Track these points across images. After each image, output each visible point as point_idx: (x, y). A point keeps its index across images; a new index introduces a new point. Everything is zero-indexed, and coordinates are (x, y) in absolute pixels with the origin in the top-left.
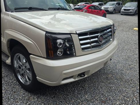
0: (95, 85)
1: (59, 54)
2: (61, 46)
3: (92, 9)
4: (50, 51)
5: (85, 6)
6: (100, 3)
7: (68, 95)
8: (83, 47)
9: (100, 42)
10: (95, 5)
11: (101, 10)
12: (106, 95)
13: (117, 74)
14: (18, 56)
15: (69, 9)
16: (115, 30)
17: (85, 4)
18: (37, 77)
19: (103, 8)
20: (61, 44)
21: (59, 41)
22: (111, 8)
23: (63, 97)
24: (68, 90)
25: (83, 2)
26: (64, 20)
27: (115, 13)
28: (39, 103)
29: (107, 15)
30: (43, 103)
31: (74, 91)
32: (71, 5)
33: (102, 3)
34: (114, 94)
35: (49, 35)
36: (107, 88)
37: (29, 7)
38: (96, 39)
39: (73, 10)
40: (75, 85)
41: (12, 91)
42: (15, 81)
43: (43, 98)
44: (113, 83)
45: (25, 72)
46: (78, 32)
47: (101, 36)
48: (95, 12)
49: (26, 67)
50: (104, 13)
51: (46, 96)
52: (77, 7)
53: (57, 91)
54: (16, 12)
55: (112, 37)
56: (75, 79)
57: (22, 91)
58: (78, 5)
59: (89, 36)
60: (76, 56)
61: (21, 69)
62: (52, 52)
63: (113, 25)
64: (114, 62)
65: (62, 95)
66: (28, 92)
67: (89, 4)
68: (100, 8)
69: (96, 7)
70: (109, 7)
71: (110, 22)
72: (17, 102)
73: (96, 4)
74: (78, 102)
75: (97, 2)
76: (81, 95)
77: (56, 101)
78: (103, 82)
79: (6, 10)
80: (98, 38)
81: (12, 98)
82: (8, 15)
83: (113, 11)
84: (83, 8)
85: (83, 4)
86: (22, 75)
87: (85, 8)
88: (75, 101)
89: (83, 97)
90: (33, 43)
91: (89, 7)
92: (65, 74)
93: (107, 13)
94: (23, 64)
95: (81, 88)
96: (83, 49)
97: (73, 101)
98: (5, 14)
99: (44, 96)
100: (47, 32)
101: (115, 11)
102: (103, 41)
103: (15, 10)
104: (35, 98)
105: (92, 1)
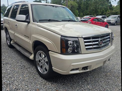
0: (96, 79)
1: (69, 51)
2: (71, 46)
3: (95, 21)
4: (63, 49)
5: (90, 18)
6: (103, 16)
7: (74, 84)
8: (86, 47)
9: (100, 45)
10: (98, 18)
11: (103, 22)
12: (105, 87)
13: (115, 73)
14: (40, 53)
15: (77, 21)
16: (113, 37)
17: (90, 17)
18: (53, 67)
19: (105, 20)
20: (71, 44)
21: (69, 42)
22: (113, 20)
23: (70, 85)
24: (74, 81)
25: (88, 15)
26: (72, 29)
27: (117, 25)
28: (53, 87)
29: (109, 26)
30: (56, 88)
31: (79, 82)
32: (79, 18)
33: (105, 17)
34: (111, 87)
35: (63, 38)
36: (106, 82)
37: (48, 19)
38: (97, 43)
39: (80, 21)
40: (79, 78)
41: (33, 78)
42: (35, 72)
43: (55, 84)
44: (111, 79)
45: (43, 65)
46: (83, 37)
47: (101, 40)
48: (98, 23)
49: (44, 61)
50: (107, 25)
51: (57, 83)
52: (83, 19)
53: (66, 81)
54: (40, 22)
55: (110, 42)
56: (80, 71)
57: (41, 79)
58: (84, 17)
59: (91, 40)
60: (81, 54)
61: (41, 62)
62: (65, 49)
63: (112, 33)
64: (113, 64)
65: (70, 84)
66: (45, 79)
67: (93, 17)
68: (103, 21)
69: (99, 19)
70: (111, 19)
71: (109, 31)
72: (37, 85)
73: (100, 17)
74: (82, 90)
75: (100, 15)
76: (84, 85)
77: (65, 88)
78: (102, 78)
79: (33, 21)
80: (98, 42)
81: (34, 82)
82: (35, 24)
83: (115, 23)
84: (87, 20)
85: (88, 17)
86: (41, 67)
87: (89, 21)
88: (79, 89)
89: (86, 87)
90: (52, 43)
91: (93, 20)
92: (73, 65)
93: (109, 24)
94: (43, 59)
95: (84, 81)
96: (87, 49)
97: (78, 89)
98: (33, 24)
99: (56, 83)
100: (62, 36)
101: (117, 23)
102: (103, 45)
103: (39, 21)
104: (50, 84)
105: (96, 15)
